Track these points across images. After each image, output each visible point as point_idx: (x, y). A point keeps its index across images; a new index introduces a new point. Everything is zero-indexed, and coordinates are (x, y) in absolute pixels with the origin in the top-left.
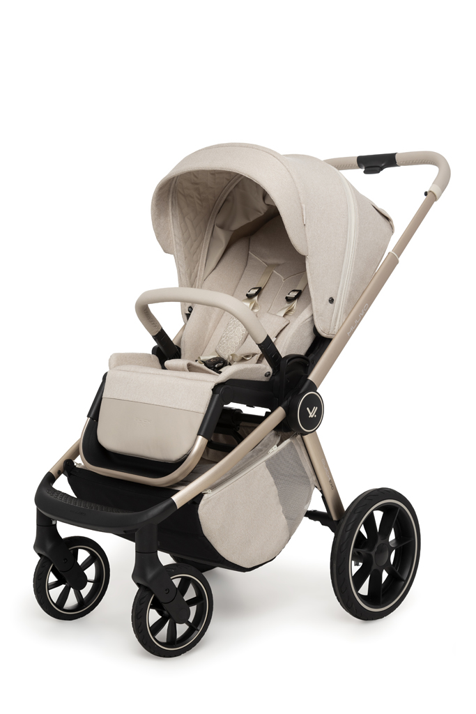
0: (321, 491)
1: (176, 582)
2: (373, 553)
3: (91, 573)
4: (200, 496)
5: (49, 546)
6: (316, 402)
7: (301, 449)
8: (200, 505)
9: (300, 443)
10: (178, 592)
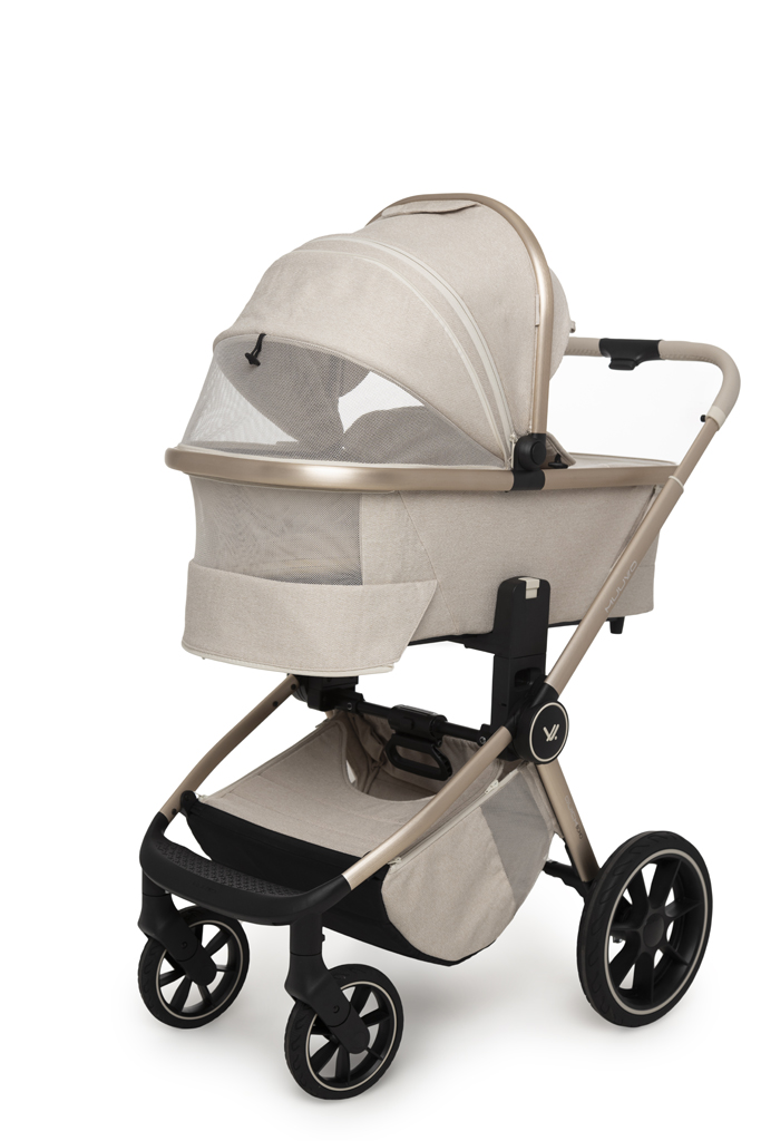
0: (564, 840)
1: (348, 993)
2: (640, 930)
3: (221, 957)
4: (386, 868)
5: (161, 925)
6: (558, 718)
7: (534, 783)
8: (385, 882)
9: (533, 773)
10: (353, 1009)
